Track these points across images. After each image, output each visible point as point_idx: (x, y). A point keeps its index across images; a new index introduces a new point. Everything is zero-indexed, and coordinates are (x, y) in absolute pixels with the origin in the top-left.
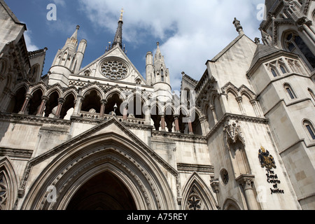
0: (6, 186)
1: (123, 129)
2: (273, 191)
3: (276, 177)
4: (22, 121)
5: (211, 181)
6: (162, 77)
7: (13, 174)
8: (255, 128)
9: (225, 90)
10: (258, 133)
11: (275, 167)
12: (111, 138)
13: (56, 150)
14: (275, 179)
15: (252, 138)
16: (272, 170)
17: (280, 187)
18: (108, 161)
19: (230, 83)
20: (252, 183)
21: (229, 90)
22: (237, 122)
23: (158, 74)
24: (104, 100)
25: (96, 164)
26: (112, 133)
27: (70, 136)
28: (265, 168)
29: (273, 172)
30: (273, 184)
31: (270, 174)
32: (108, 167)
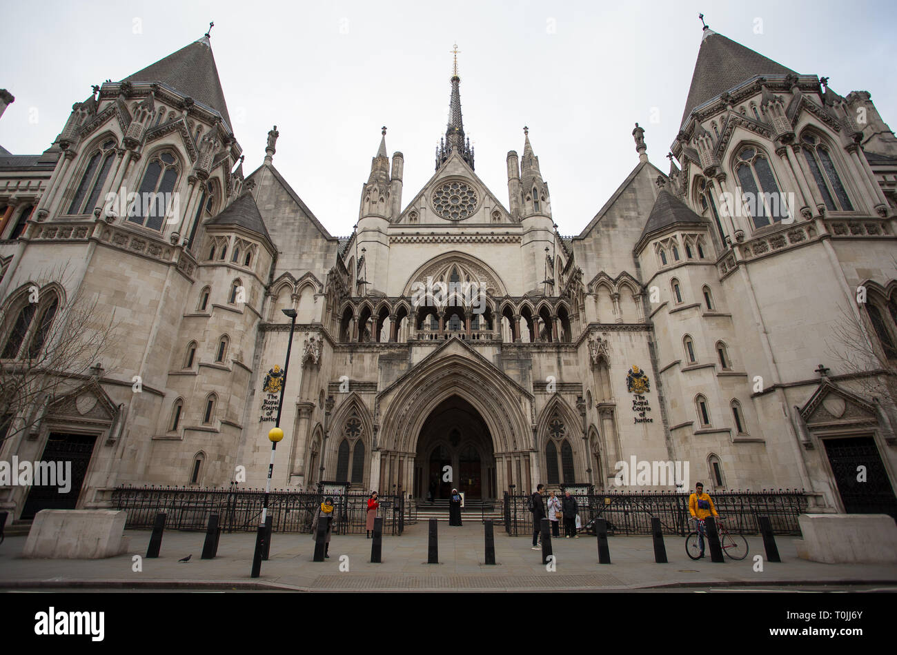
0: (360, 419)
1: (466, 348)
2: (637, 421)
3: (646, 404)
4: (359, 350)
5: (577, 402)
6: (536, 203)
7: (363, 408)
8: (631, 340)
9: (593, 288)
10: (633, 346)
11: (648, 391)
12: (455, 361)
13: (399, 382)
14: (645, 406)
15: (622, 354)
16: (642, 395)
17: (648, 415)
18: (455, 384)
19: (603, 274)
20: (612, 412)
21: (602, 284)
22: (604, 334)
23: (528, 199)
24: (442, 313)
25: (442, 389)
26: (455, 355)
27: (410, 365)
28: (633, 393)
29: (643, 398)
30: (640, 412)
31: (638, 401)
32: (455, 391)
